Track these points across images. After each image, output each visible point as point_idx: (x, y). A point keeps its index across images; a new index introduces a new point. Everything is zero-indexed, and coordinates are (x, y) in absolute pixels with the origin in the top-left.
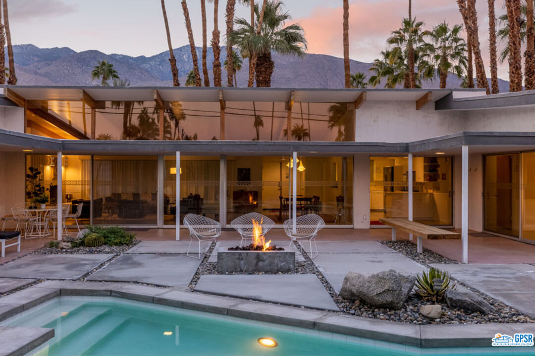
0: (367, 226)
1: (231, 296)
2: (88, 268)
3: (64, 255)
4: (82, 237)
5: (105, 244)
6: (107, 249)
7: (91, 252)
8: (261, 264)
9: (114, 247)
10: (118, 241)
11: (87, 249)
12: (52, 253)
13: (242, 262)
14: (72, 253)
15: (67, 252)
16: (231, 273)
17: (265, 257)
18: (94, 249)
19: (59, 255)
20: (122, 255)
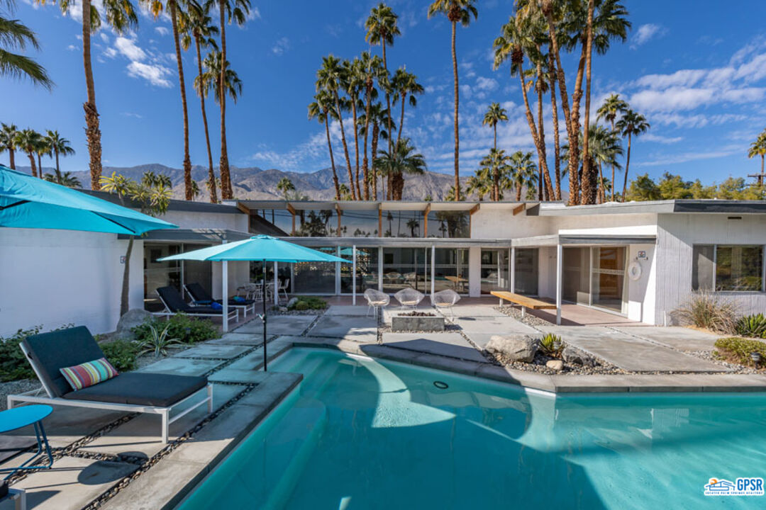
0: (478, 295)
1: (409, 350)
2: (305, 327)
3: (284, 316)
4: (293, 303)
5: (310, 308)
6: (311, 312)
7: (301, 314)
8: (421, 325)
9: (315, 311)
10: (318, 306)
11: (298, 312)
12: (275, 314)
13: (409, 324)
14: (288, 314)
15: (285, 314)
16: (401, 331)
17: (424, 321)
18: (302, 312)
19: (281, 316)
20: (322, 316)
